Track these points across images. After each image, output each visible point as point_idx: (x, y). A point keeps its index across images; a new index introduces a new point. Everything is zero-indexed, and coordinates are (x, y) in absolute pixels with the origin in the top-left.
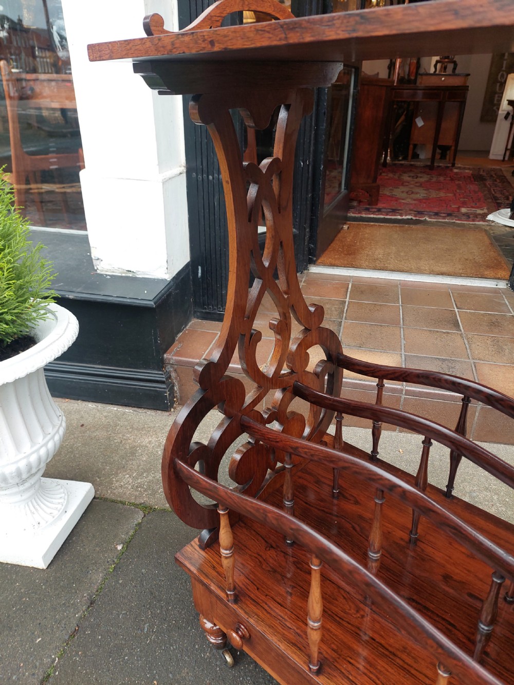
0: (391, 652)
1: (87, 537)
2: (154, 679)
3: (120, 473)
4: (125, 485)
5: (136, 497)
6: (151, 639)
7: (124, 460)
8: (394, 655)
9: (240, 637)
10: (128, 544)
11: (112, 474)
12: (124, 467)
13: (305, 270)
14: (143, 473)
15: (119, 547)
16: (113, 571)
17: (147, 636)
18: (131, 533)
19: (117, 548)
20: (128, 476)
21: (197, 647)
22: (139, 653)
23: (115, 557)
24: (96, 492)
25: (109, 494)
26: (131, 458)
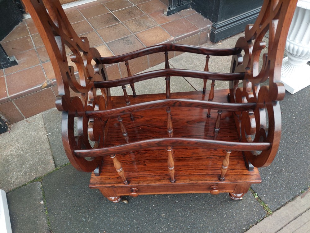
0: (190, 157)
1: (21, 211)
2: (103, 231)
3: (9, 174)
4: (17, 177)
5: (29, 178)
6: (89, 221)
7: (5, 168)
8: (191, 157)
9: (135, 192)
10: (45, 198)
11: (5, 178)
12: (9, 170)
13: (23, 19)
14: (22, 167)
15: (42, 202)
16: (48, 213)
17: (87, 222)
18: (42, 193)
19: (41, 204)
20: (15, 173)
21: (109, 208)
22: (89, 229)
23: (44, 207)
24: (5, 190)
25: (13, 187)
26: (8, 164)
